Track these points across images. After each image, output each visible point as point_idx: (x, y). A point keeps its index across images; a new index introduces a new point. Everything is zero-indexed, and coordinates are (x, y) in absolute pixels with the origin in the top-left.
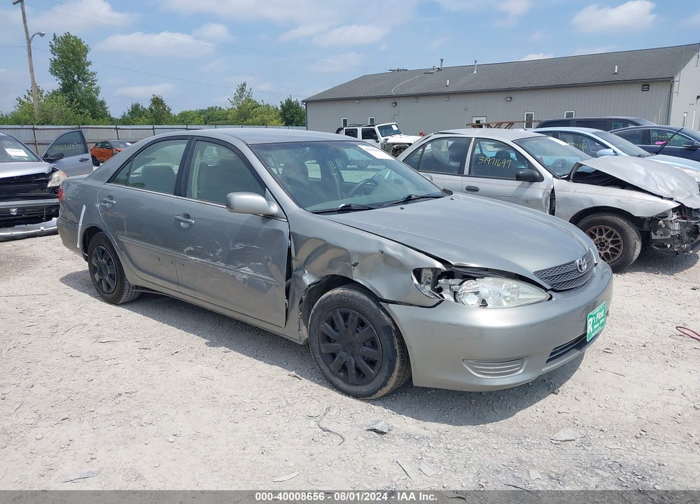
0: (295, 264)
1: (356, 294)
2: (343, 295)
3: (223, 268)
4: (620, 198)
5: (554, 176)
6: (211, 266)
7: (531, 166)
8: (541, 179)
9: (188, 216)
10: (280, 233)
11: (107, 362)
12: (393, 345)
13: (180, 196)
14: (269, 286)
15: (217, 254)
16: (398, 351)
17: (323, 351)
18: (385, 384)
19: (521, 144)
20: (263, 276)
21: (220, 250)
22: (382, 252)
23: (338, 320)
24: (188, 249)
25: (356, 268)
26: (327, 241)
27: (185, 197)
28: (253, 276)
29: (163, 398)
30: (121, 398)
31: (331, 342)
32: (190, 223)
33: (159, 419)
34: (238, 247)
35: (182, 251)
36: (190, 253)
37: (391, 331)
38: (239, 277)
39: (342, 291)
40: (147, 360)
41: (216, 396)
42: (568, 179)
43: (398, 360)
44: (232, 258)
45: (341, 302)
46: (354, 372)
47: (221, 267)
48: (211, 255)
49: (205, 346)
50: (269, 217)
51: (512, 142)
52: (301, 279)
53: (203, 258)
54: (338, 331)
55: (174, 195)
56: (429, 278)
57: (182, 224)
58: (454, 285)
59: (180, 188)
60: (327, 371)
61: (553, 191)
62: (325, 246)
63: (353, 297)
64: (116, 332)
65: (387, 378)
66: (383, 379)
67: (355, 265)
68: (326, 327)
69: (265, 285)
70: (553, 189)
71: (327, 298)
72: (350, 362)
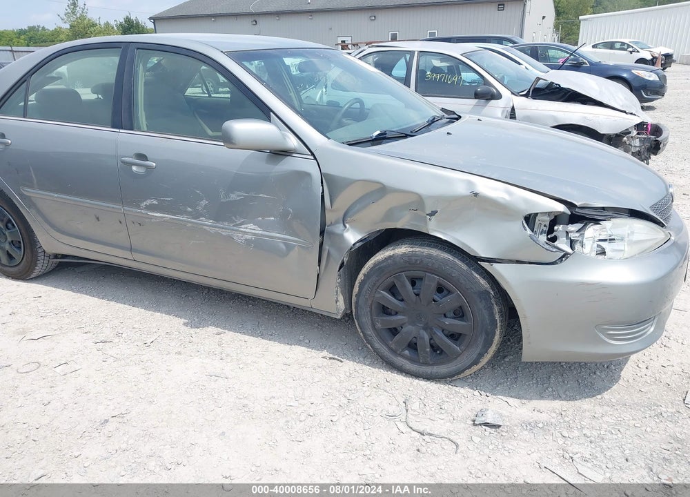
0: (329, 217)
1: (434, 252)
2: (413, 254)
3: (212, 226)
4: (586, 115)
5: (512, 93)
6: (189, 225)
7: (486, 82)
8: (498, 96)
9: (142, 157)
10: (305, 176)
11: (58, 370)
12: (492, 315)
13: (122, 129)
14: (289, 247)
15: (199, 208)
16: (498, 322)
17: (379, 325)
18: (476, 362)
19: (471, 58)
20: (278, 235)
21: (204, 203)
22: (476, 194)
23: (404, 286)
24: (148, 202)
25: (433, 218)
26: (385, 184)
27: (132, 129)
28: (262, 235)
29: (174, 416)
30: (110, 426)
31: (390, 314)
32: (148, 168)
33: (188, 454)
34: (234, 197)
35: (139, 207)
36: (152, 208)
37: (490, 297)
38: (237, 237)
39: (410, 250)
40: (116, 359)
41: (246, 402)
42: (526, 96)
43: (498, 333)
44: (225, 212)
45: (409, 263)
46: (428, 350)
47: (206, 225)
48: (189, 209)
49: (185, 327)
50: (282, 153)
51: (461, 55)
52: (341, 236)
53: (174, 214)
54: (402, 300)
55: (113, 127)
56: (545, 226)
57: (134, 168)
58: (571, 232)
59: (122, 118)
60: (384, 350)
61: (513, 109)
62: (382, 190)
63: (429, 256)
64: (46, 321)
65: (481, 355)
66: (474, 356)
67: (433, 213)
68: (384, 297)
69: (284, 247)
70: (513, 106)
71: (386, 259)
72: (422, 338)
